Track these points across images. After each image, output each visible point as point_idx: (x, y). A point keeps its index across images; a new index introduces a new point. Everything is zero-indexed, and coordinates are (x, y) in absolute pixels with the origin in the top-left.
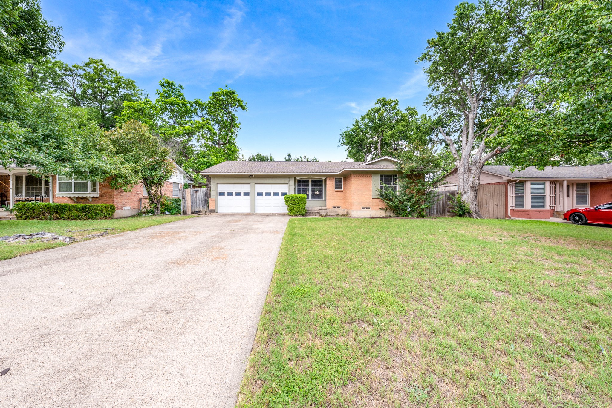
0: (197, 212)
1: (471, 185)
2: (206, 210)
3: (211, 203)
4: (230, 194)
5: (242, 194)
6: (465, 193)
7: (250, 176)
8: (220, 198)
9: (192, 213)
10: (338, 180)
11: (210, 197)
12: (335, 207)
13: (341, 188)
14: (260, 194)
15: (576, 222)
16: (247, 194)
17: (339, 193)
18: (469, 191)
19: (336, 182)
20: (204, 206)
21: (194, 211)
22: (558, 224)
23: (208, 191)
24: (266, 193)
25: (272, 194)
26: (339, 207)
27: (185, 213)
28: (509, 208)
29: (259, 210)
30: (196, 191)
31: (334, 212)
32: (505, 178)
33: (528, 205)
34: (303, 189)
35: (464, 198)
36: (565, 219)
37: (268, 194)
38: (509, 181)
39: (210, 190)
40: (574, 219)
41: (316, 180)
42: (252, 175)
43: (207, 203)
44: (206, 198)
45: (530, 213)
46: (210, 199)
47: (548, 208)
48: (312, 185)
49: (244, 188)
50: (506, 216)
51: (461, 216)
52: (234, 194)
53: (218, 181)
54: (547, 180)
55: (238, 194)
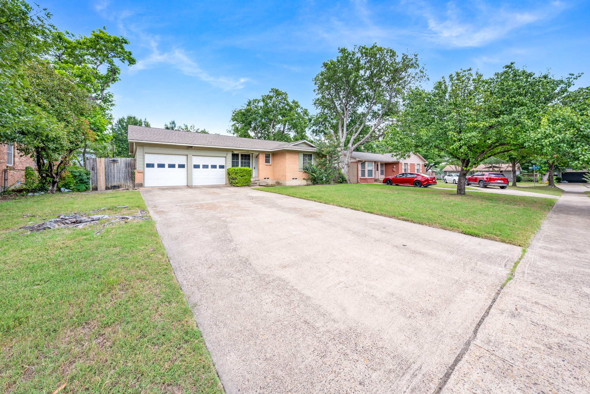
0: (114, 187)
1: (347, 163)
2: (129, 184)
3: (138, 176)
4: (161, 166)
5: (177, 166)
6: (343, 168)
7: (190, 148)
8: (148, 170)
9: (107, 188)
10: (267, 155)
11: (135, 169)
12: (265, 178)
13: (269, 163)
14: (197, 167)
15: (388, 184)
16: (182, 166)
17: (268, 166)
18: (346, 166)
19: (266, 157)
20: (126, 179)
21: (110, 186)
22: (380, 185)
23: (133, 162)
24: (203, 165)
25: (210, 167)
26: (268, 178)
27: (95, 189)
28: (359, 177)
29: (195, 183)
30: (114, 161)
31: (265, 182)
32: (358, 159)
33: (366, 177)
34: (245, 163)
35: (343, 171)
36: (384, 183)
37: (206, 167)
38: (359, 161)
39: (135, 160)
40: (387, 183)
41: (245, 155)
42: (192, 147)
43: (131, 176)
44: (130, 169)
45: (368, 180)
46: (136, 171)
47: (373, 177)
48: (242, 159)
49: (180, 160)
50: (358, 182)
51: (341, 183)
52: (167, 166)
53: (147, 149)
54: (373, 161)
55: (172, 166)
